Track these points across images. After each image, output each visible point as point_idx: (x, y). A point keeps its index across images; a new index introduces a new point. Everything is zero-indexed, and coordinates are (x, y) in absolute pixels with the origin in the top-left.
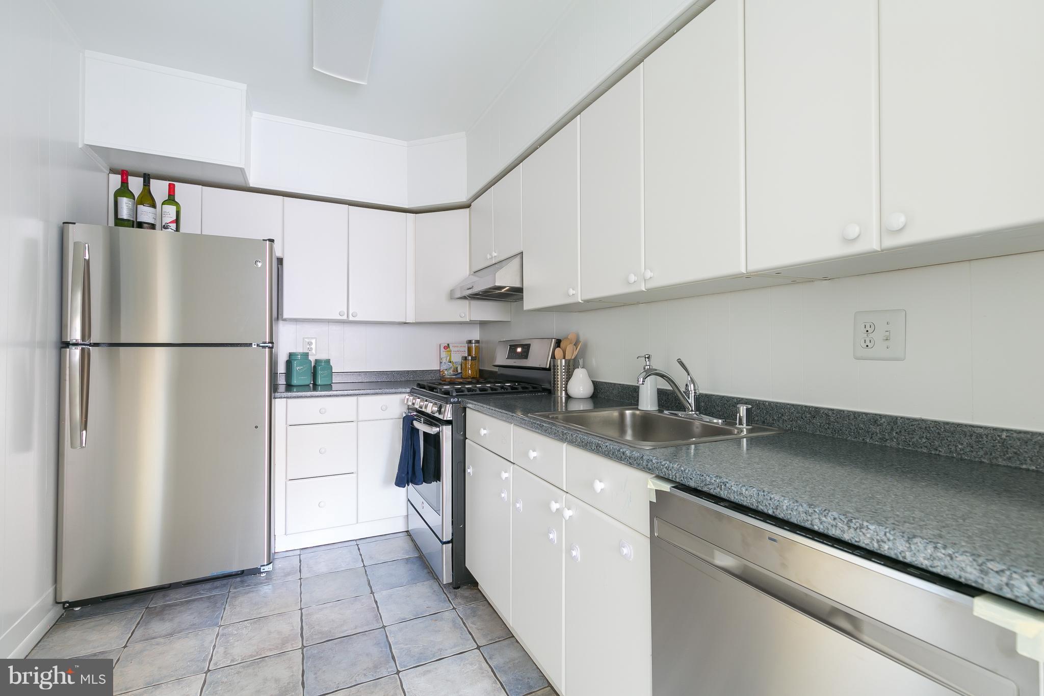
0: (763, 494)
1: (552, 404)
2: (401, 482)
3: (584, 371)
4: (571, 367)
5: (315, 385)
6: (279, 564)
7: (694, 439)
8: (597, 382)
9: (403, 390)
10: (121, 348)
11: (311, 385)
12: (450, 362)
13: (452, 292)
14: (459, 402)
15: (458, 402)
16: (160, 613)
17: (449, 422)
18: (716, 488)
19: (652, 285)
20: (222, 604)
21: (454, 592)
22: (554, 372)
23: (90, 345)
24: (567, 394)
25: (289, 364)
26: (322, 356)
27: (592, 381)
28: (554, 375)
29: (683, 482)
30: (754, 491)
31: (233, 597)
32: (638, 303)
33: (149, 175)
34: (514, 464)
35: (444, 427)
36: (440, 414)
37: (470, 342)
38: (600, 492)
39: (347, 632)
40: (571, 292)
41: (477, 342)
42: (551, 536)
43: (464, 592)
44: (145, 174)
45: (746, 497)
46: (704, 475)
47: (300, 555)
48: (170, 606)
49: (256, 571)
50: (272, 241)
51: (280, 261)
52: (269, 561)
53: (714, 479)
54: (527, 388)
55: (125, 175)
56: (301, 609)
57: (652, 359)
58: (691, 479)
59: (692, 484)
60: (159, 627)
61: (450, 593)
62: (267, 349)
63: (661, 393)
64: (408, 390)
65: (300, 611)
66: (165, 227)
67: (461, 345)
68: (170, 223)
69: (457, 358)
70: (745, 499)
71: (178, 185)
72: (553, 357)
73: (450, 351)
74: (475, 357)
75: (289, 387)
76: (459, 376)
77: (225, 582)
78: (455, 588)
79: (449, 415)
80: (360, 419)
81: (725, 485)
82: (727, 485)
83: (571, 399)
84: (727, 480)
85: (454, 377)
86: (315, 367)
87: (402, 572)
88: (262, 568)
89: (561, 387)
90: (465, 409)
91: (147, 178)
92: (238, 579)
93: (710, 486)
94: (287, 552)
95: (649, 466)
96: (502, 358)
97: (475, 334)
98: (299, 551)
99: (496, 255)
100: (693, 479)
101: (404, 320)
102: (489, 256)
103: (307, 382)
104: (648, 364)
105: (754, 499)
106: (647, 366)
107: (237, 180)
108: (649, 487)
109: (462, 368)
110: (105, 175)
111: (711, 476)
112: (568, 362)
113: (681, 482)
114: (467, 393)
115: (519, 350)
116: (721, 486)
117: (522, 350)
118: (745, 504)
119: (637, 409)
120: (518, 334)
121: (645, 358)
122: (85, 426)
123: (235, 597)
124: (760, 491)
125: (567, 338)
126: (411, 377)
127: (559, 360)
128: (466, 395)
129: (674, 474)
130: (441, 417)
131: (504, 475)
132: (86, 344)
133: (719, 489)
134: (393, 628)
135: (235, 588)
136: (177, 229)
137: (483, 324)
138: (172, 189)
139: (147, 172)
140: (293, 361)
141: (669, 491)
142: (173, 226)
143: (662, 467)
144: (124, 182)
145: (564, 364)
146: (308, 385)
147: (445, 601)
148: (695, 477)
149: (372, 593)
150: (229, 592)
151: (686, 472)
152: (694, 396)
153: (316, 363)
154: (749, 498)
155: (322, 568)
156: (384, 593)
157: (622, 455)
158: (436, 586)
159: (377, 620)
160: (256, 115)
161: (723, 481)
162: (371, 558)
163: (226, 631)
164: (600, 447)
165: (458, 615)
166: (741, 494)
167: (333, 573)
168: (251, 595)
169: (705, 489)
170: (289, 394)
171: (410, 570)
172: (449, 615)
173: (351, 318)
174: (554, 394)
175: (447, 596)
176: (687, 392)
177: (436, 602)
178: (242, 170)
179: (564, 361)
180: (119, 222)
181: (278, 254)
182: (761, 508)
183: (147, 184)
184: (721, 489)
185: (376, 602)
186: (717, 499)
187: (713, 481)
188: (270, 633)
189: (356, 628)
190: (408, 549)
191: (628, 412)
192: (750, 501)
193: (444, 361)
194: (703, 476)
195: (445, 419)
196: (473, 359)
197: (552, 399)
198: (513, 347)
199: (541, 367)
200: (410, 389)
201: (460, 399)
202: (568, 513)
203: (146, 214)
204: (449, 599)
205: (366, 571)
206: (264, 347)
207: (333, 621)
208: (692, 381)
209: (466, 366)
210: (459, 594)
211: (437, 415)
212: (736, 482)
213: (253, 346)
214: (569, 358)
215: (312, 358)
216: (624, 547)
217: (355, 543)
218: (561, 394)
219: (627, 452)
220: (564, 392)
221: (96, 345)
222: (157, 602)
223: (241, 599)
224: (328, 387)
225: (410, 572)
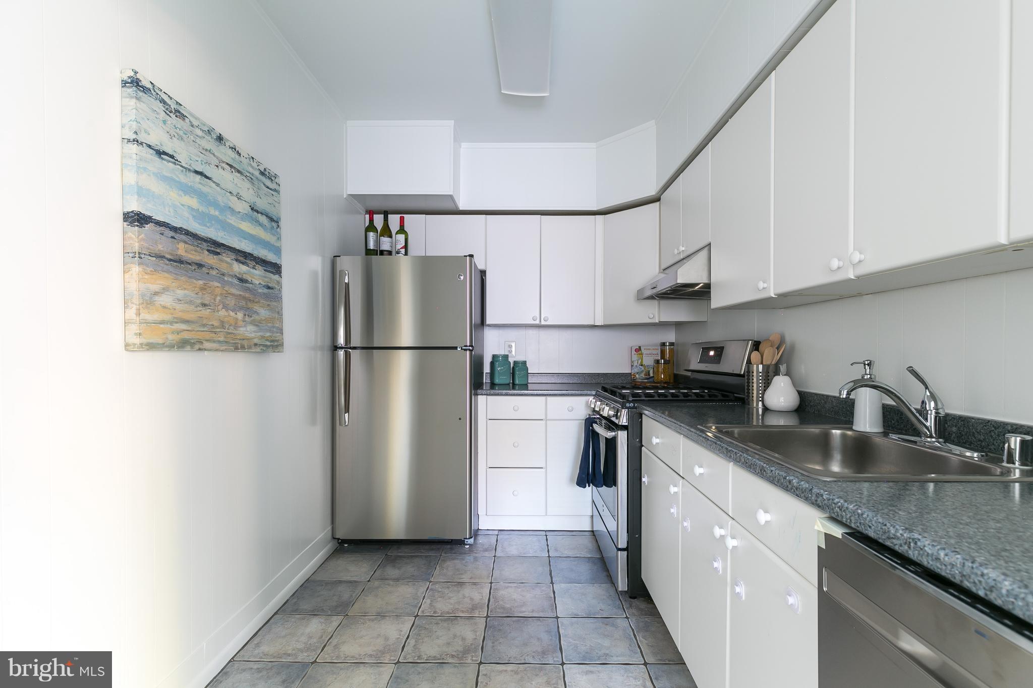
0: (970, 565)
1: (746, 416)
2: (582, 482)
3: (787, 378)
4: (771, 374)
5: (514, 384)
6: (481, 540)
7: (933, 475)
8: (805, 393)
9: (589, 392)
10: (374, 351)
11: (511, 385)
12: (642, 365)
13: (640, 292)
14: (636, 408)
15: (634, 407)
16: (392, 561)
17: (624, 428)
18: (903, 545)
19: (863, 270)
20: (435, 564)
21: (631, 601)
22: (748, 379)
23: (350, 348)
24: (763, 405)
25: (492, 364)
26: (520, 358)
27: (798, 391)
28: (748, 383)
29: (860, 529)
30: (957, 558)
31: (443, 560)
32: (860, 295)
33: (387, 211)
34: (683, 478)
35: (620, 432)
36: (617, 418)
37: (663, 344)
38: (764, 525)
39: (525, 613)
40: (761, 285)
41: (672, 344)
42: (716, 565)
43: (640, 603)
44: (385, 211)
45: (945, 565)
46: (888, 524)
47: (497, 535)
48: (401, 557)
49: (461, 542)
50: (471, 256)
51: (483, 273)
52: (471, 535)
53: (901, 532)
54: (716, 396)
55: (371, 213)
56: (491, 583)
57: (876, 367)
58: (870, 527)
59: (871, 533)
60: (392, 572)
61: (625, 601)
62: (468, 352)
63: (887, 411)
64: (594, 393)
65: (490, 584)
66: (398, 253)
67: (654, 348)
68: (401, 249)
69: (649, 361)
70: (944, 567)
71: (407, 217)
72: (749, 362)
73: (642, 354)
74: (669, 360)
75: (493, 385)
76: (651, 380)
77: (439, 546)
78: (631, 597)
79: (625, 420)
80: (548, 418)
81: (916, 543)
82: (919, 543)
83: (769, 411)
84: (920, 537)
85: (646, 381)
86: (513, 368)
87: (585, 570)
88: (466, 540)
89: (758, 397)
90: (641, 415)
91: (386, 214)
92: (449, 546)
93: (894, 541)
94: (488, 531)
95: (819, 502)
96: (695, 363)
97: (670, 337)
98: (497, 531)
99: (683, 249)
100: (873, 527)
101: (592, 323)
102: (676, 252)
103: (507, 382)
104: (868, 371)
105: (957, 570)
106: (867, 374)
107: (448, 206)
108: (816, 528)
109: (654, 372)
110: (363, 216)
111: (897, 527)
112: (766, 368)
113: (858, 529)
114: (644, 398)
115: (712, 353)
116: (910, 543)
117: (715, 353)
118: (943, 574)
119: (851, 429)
120: (714, 335)
121: (865, 364)
122: (347, 410)
123: (444, 561)
124: (967, 560)
125: (767, 340)
126: (601, 380)
127: (755, 365)
128: (643, 400)
129: (848, 516)
130: (616, 421)
131: (673, 489)
132: (348, 347)
133: (906, 547)
134: (566, 621)
135: (445, 553)
136: (406, 254)
137: (678, 325)
138: (402, 219)
139: (386, 209)
140: (495, 363)
141: (841, 537)
142: (403, 251)
143: (833, 505)
144: (371, 220)
145: (760, 370)
146: (508, 384)
147: (619, 608)
148: (875, 525)
149: (552, 583)
150: (441, 555)
151: (864, 516)
152: (936, 417)
153: (514, 365)
154: (949, 567)
155: (513, 550)
156: (563, 585)
157: (788, 484)
158: (612, 592)
159: (552, 610)
160: (464, 145)
161: (912, 537)
162: (556, 550)
163: (433, 587)
164: (765, 471)
165: (630, 625)
166: (938, 559)
167: (522, 557)
168: (456, 561)
169: (888, 543)
170: (492, 392)
171: (590, 570)
172: (623, 623)
173: (543, 323)
174: (749, 405)
175: (622, 603)
176: (923, 412)
177: (609, 607)
178: (451, 196)
179: (761, 367)
180: (369, 252)
181: (481, 266)
182: (967, 584)
183: (386, 219)
184: (909, 548)
185: (554, 592)
186: (905, 561)
187: (898, 534)
188: (464, 597)
189: (532, 612)
190: (591, 548)
191: (837, 432)
192: (951, 571)
193: (635, 364)
194: (885, 525)
195: (620, 424)
196: (666, 362)
197: (746, 410)
198: (706, 350)
199: (734, 373)
200: (595, 392)
201: (636, 405)
202: (731, 543)
203: (386, 243)
204: (623, 607)
205: (550, 562)
206: (466, 350)
207: (515, 600)
208: (933, 397)
209: (658, 371)
210: (634, 604)
211: (614, 419)
212: (934, 541)
213: (458, 349)
214: (769, 363)
215: (511, 360)
216: (789, 596)
217: (544, 533)
218: (757, 405)
219: (794, 481)
220: (760, 403)
221: (355, 348)
222: (393, 552)
223: (448, 563)
224: (525, 386)
225: (590, 571)
